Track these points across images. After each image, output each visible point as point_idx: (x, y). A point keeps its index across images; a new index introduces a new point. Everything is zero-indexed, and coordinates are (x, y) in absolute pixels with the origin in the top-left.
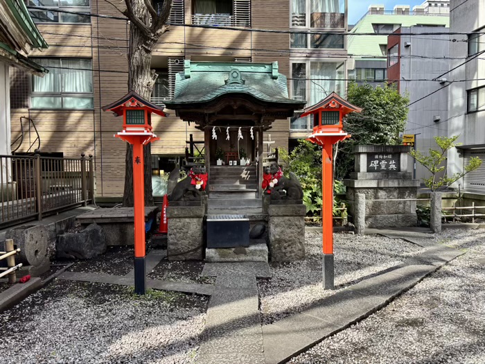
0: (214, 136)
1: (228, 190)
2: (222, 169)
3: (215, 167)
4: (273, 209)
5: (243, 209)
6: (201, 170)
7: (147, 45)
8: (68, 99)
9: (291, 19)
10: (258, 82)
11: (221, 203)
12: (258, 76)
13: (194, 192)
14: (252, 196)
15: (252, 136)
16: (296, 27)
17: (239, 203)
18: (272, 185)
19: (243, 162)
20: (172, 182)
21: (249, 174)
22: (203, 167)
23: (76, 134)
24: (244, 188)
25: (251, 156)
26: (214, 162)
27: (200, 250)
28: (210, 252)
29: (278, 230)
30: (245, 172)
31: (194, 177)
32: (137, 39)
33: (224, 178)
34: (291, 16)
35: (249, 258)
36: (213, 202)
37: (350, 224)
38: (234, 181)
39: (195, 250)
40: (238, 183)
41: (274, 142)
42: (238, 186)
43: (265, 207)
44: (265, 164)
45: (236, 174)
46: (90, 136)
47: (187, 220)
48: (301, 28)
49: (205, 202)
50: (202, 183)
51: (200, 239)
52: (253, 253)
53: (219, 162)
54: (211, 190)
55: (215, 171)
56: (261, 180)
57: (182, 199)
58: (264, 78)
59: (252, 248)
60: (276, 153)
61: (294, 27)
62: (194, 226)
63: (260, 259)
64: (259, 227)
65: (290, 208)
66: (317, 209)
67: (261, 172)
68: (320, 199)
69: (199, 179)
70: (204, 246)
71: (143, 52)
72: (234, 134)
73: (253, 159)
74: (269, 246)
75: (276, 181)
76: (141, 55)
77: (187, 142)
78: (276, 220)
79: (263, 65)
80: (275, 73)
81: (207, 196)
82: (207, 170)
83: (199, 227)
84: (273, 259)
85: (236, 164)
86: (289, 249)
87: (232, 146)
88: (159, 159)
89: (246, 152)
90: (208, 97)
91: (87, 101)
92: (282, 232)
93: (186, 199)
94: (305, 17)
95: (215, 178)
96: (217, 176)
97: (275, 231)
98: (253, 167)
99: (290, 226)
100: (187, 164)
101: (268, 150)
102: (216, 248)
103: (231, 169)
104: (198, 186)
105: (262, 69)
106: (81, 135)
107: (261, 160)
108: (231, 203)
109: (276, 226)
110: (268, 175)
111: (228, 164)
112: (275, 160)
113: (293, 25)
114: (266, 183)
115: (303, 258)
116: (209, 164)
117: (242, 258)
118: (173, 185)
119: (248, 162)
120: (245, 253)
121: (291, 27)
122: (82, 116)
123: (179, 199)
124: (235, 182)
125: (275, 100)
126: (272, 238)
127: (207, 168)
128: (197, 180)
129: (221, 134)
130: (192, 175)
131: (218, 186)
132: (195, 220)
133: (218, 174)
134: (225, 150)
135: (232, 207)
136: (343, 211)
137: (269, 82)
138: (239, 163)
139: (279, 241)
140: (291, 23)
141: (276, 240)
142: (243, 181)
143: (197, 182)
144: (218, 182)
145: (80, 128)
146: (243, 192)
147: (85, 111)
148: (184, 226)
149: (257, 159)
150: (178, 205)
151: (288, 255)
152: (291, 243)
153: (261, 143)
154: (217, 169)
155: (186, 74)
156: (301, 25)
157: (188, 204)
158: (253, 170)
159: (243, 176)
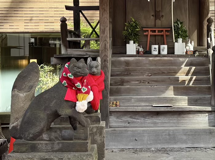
1: (149, 109)
2: (137, 63)
3: (122, 59)
5: (181, 150)
6: (91, 67)
11: (135, 137)
13: (73, 120)
17: (173, 138)
19: (180, 47)
20: (22, 95)
21: (194, 74)
22: (94, 59)
24: (183, 103)
25: (195, 35)
26: (119, 48)
30: (185, 68)
31: (71, 84)
33: (140, 81)
36: (117, 135)
38: (163, 87)
40: (170, 93)
42: (171, 100)
45: (166, 74)
49: (98, 138)
50: (91, 97)
53: (132, 48)
54: (113, 108)
55: (122, 68)
57: (45, 136)
69: (84, 89)
73: (200, 42)
77: (68, 8)
81: (103, 124)
82: (104, 67)
85: (165, 52)
88: (33, 40)
89: (186, 27)
93: (53, 135)
95: (122, 83)
96: (126, 78)
98: (202, 59)
100: (63, 52)
103: (156, 63)
104: (82, 106)
108: (157, 137)
111: (150, 52)
116: (109, 53)
119: (191, 47)
123: (37, 137)
124: (163, 92)
127: (104, 61)
128: (79, 91)
130: (67, 79)
131: (129, 100)
133: (128, 72)
134: (143, 23)
135: (159, 146)
138: (171, 51)
142: (181, 89)
143: (80, 96)
144: (129, 91)
146: (181, 113)
150: (33, 149)
154: (127, 63)
157: (56, 147)
159: (182, 76)
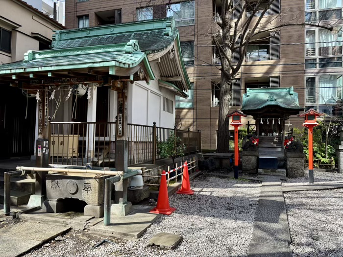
0: (262, 122)
1: (267, 146)
2: (264, 137)
4: (289, 154)
5: (274, 155)
7: (229, 82)
8: (181, 103)
9: (306, 52)
10: (282, 97)
11: (264, 152)
12: (283, 94)
13: (254, 146)
14: (279, 149)
15: (279, 123)
16: (309, 56)
17: (272, 152)
18: (288, 144)
19: (274, 134)
20: (244, 141)
21: (278, 140)
23: (185, 120)
24: (275, 146)
25: (279, 131)
26: (260, 134)
27: (256, 170)
28: (260, 170)
29: (291, 163)
30: (276, 139)
31: (253, 140)
32: (224, 79)
33: (266, 141)
34: (306, 50)
35: (277, 174)
36: (260, 151)
37: (336, 168)
38: (270, 142)
39: (254, 169)
40: (272, 144)
41: (291, 125)
43: (285, 154)
44: (285, 135)
45: (271, 140)
46: (191, 121)
47: (250, 157)
48: (313, 57)
49: (257, 150)
51: (256, 165)
52: (279, 172)
53: (263, 134)
56: (283, 142)
58: (286, 95)
59: (279, 170)
60: (292, 130)
61: (307, 57)
62: (253, 160)
63: (283, 175)
64: (282, 163)
65: (297, 154)
66: (316, 160)
67: (284, 139)
68: (318, 155)
70: (258, 167)
71: (227, 85)
72: (271, 122)
73: (280, 133)
74: (287, 170)
75: (290, 142)
76: (226, 86)
77: (247, 125)
78: (290, 159)
79: (286, 88)
80: (292, 92)
83: (256, 160)
84: (289, 176)
85: (271, 135)
86: (296, 172)
87: (269, 127)
89: (276, 129)
90: (260, 107)
91: (190, 104)
92: (293, 164)
93: (250, 148)
94: (315, 50)
97: (289, 164)
99: (297, 162)
101: (288, 129)
102: (263, 169)
103: (269, 137)
105: (285, 90)
106: (187, 120)
107: (284, 133)
108: (269, 152)
109: (290, 162)
110: (287, 139)
111: (267, 135)
112: (292, 133)
113: (307, 55)
114: (286, 143)
115: (303, 176)
117: (274, 174)
118: (244, 143)
119: (277, 134)
120: (276, 172)
121: (305, 57)
122: (188, 111)
123: (247, 148)
125: (290, 108)
126: (288, 167)
129: (265, 122)
131: (263, 145)
132: (254, 157)
133: (263, 139)
134: (266, 128)
135: (269, 154)
136: (332, 161)
137: (289, 97)
139: (291, 168)
140: (306, 54)
141: (290, 167)
142: (275, 143)
144: (263, 143)
145: (186, 117)
146: (275, 148)
147: (190, 109)
148: (249, 159)
149: (282, 133)
150: (246, 150)
151: (296, 174)
152: (298, 169)
153: (284, 125)
154: (262, 137)
155: (248, 95)
156: (312, 55)
157: (251, 150)
158: (280, 138)
159: (275, 140)
